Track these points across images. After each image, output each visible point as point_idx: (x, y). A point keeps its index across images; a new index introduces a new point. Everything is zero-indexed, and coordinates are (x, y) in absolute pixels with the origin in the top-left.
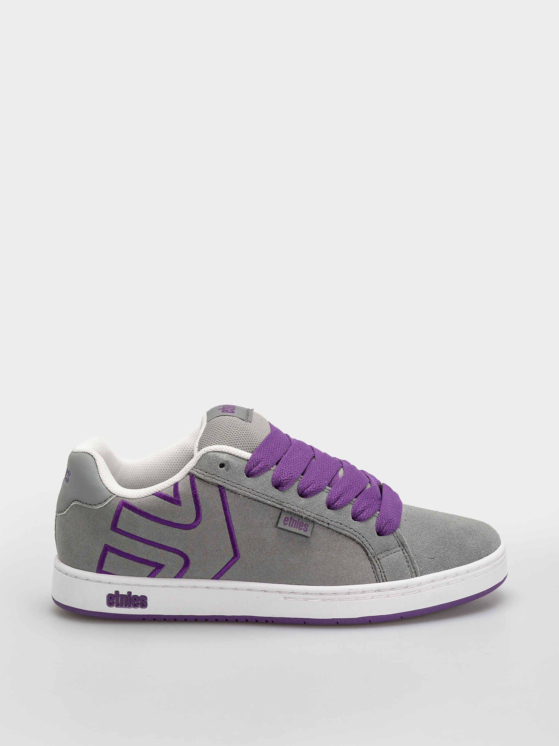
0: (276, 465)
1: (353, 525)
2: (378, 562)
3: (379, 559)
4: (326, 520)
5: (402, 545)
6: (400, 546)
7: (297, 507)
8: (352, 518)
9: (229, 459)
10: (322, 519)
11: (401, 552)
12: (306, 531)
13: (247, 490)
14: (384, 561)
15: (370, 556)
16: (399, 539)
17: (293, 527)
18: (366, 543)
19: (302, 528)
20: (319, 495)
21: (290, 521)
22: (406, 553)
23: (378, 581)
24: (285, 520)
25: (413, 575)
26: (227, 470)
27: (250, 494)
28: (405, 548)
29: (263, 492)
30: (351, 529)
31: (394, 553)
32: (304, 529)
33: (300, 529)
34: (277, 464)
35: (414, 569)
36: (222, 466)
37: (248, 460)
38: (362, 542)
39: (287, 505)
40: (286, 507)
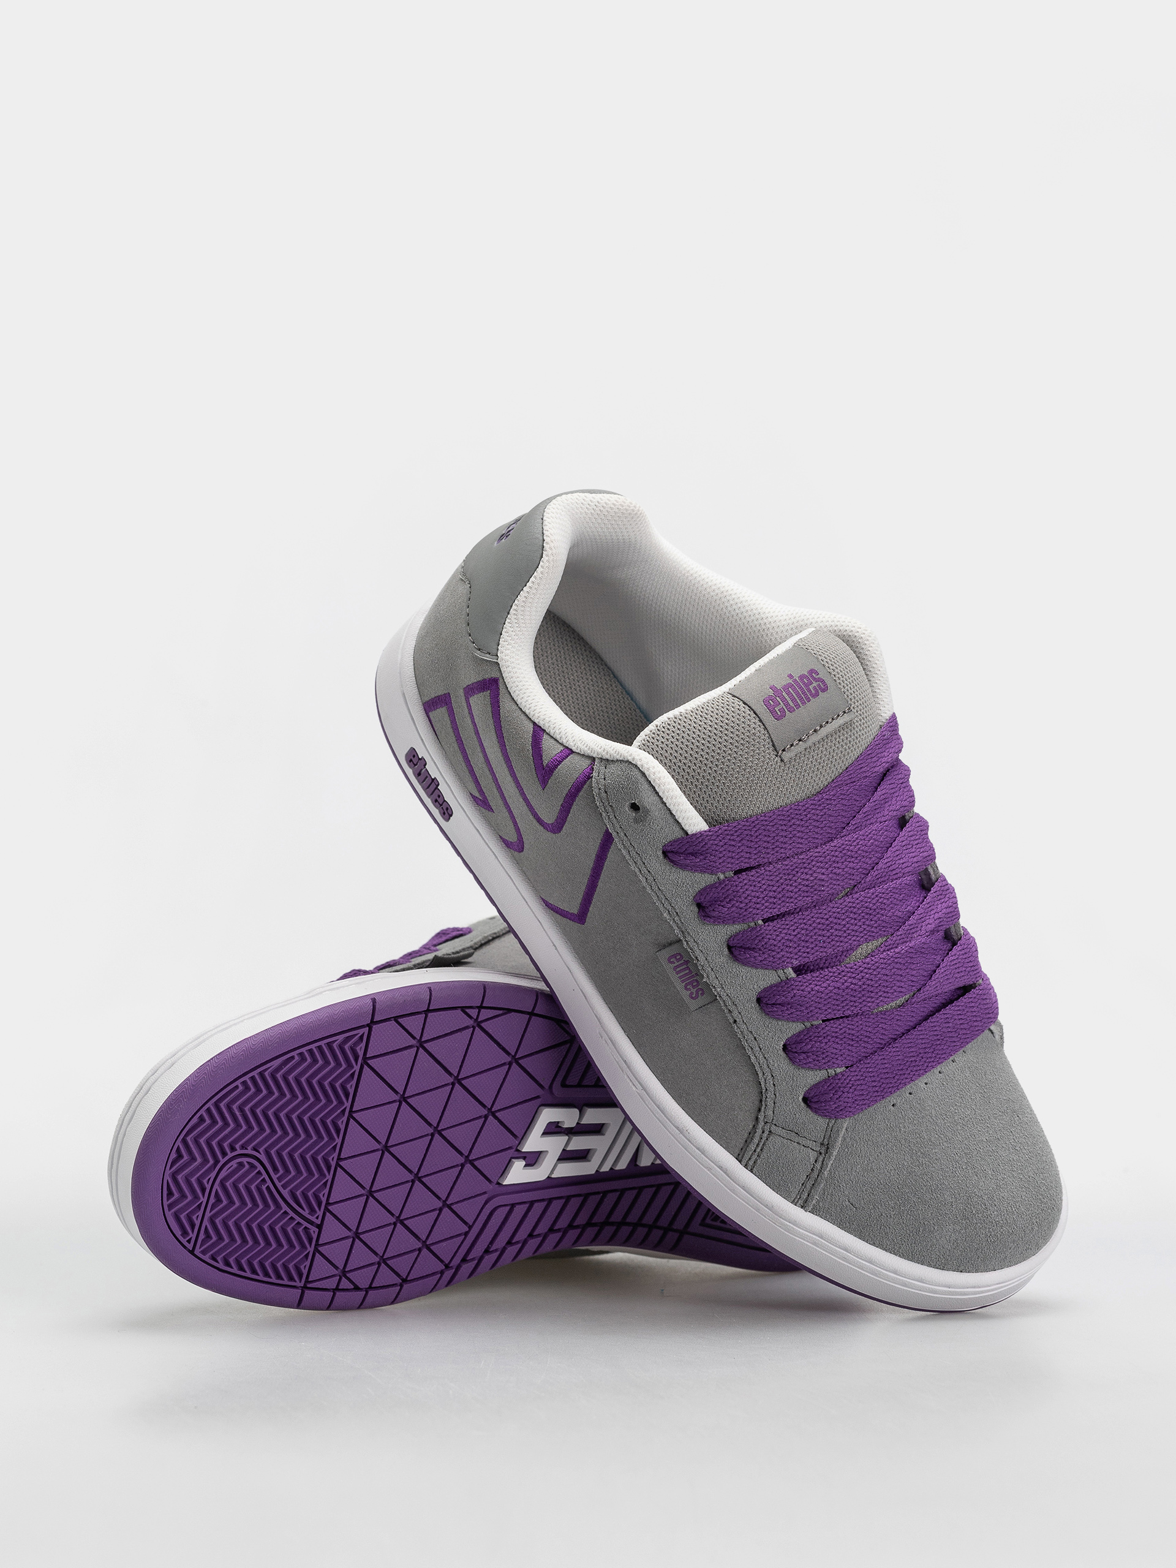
0: (735, 874)
1: (772, 1056)
2: (765, 1135)
3: (770, 1132)
4: (735, 1014)
5: (826, 1147)
6: (822, 1144)
7: (706, 959)
8: (783, 1045)
9: (653, 808)
10: (732, 1008)
11: (813, 1156)
12: (692, 998)
13: (644, 870)
14: (775, 1142)
15: (761, 1117)
16: (830, 1136)
17: (679, 975)
18: (770, 1095)
19: (689, 989)
20: (761, 972)
21: (681, 965)
22: (820, 1163)
23: (739, 1158)
24: (674, 956)
25: (798, 1202)
26: (636, 821)
27: (645, 880)
28: (825, 1155)
29: (668, 896)
30: (764, 1060)
31: (804, 1146)
32: (692, 993)
34: (737, 872)
35: (808, 1196)
36: (635, 807)
37: (687, 834)
38: (766, 1090)
39: (692, 944)
40: (687, 944)
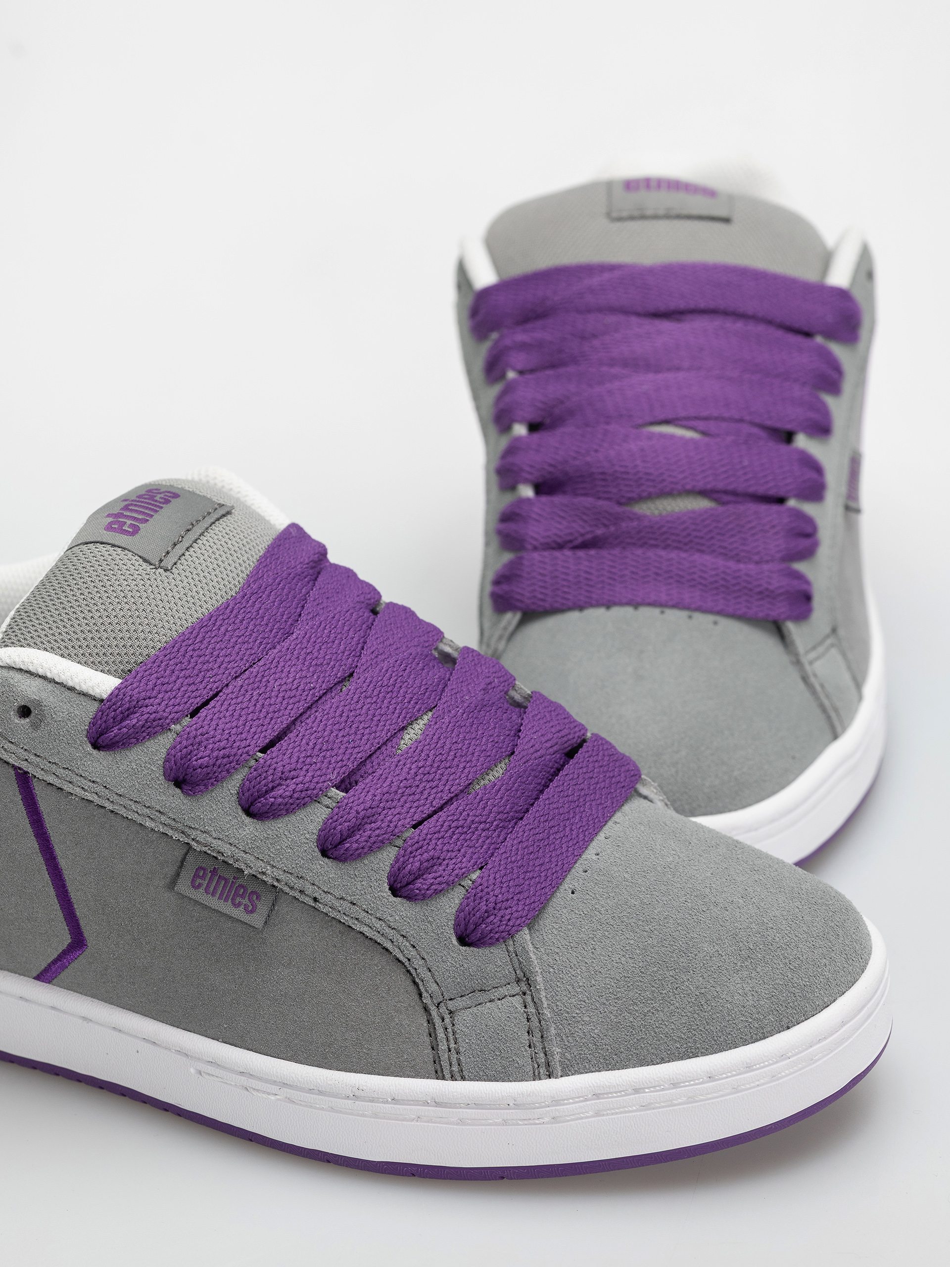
0: (191, 717)
1: (386, 910)
2: (447, 1020)
3: (451, 1012)
4: (309, 889)
5: (525, 979)
6: (518, 981)
7: (231, 844)
8: (390, 889)
9: (44, 695)
10: (299, 884)
11: (517, 1001)
12: (252, 912)
13: (87, 785)
14: (464, 1019)
15: (427, 1000)
16: (520, 963)
17: (218, 895)
18: (418, 963)
19: (239, 904)
20: (301, 814)
21: (211, 879)
22: (532, 1004)
23: (439, 1075)
24: (196, 876)
25: (539, 1073)
26: (35, 726)
27: (96, 797)
28: (531, 991)
29: (134, 796)
30: (381, 922)
31: (499, 999)
32: (246, 907)
33: (237, 906)
34: (193, 714)
35: (546, 1055)
36: (25, 712)
37: (102, 701)
38: (409, 960)
39: (201, 837)
40: (197, 842)
